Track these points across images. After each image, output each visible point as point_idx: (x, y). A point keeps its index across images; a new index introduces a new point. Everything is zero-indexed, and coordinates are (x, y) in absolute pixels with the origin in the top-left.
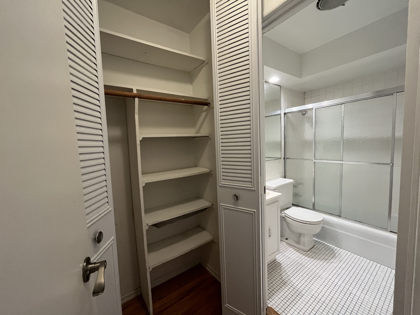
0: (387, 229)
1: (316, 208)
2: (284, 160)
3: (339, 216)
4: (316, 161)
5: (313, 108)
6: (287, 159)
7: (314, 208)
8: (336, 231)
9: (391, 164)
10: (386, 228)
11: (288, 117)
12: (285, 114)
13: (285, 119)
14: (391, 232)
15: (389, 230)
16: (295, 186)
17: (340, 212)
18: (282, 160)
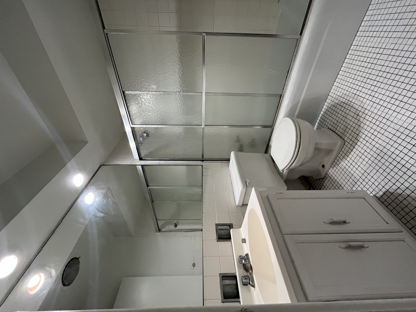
0: (298, 39)
1: (269, 124)
2: (204, 161)
3: (281, 96)
4: (203, 124)
5: (131, 127)
6: (204, 157)
7: (270, 127)
8: (303, 101)
9: (204, 34)
10: (296, 40)
11: (146, 156)
12: (141, 159)
13: (148, 159)
14: (301, 34)
15: (298, 37)
16: (241, 149)
17: (275, 95)
18: (204, 163)
